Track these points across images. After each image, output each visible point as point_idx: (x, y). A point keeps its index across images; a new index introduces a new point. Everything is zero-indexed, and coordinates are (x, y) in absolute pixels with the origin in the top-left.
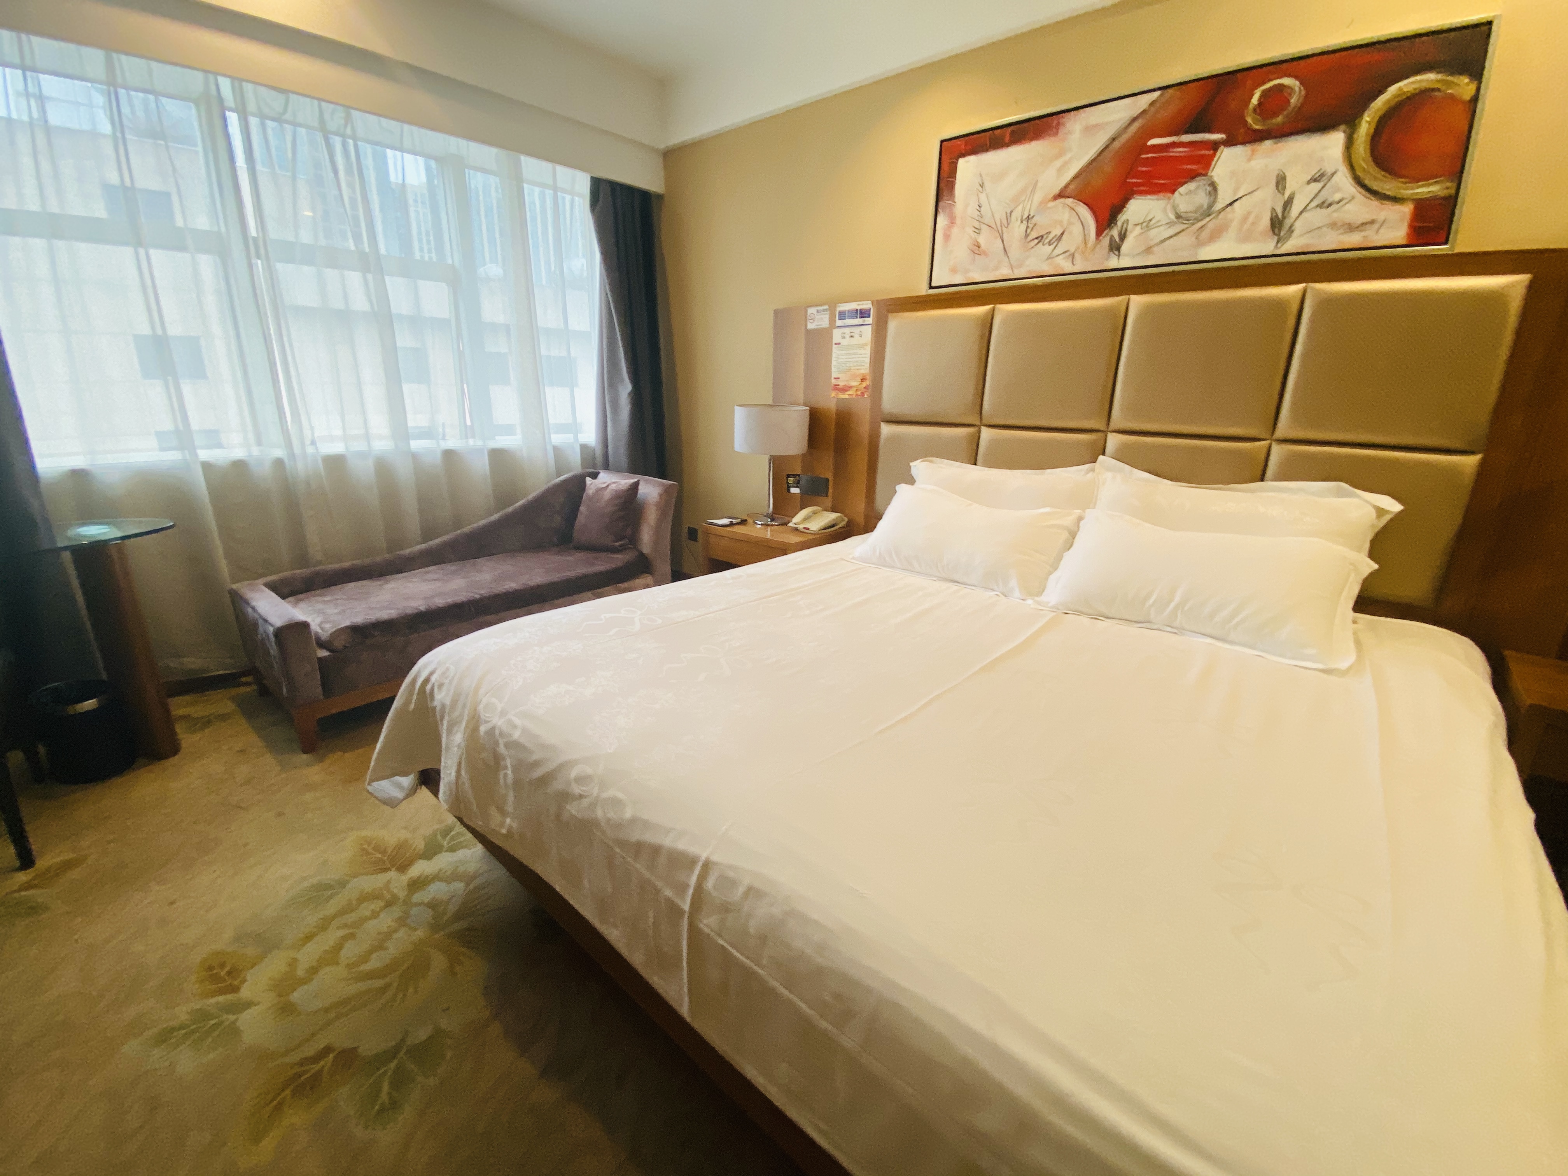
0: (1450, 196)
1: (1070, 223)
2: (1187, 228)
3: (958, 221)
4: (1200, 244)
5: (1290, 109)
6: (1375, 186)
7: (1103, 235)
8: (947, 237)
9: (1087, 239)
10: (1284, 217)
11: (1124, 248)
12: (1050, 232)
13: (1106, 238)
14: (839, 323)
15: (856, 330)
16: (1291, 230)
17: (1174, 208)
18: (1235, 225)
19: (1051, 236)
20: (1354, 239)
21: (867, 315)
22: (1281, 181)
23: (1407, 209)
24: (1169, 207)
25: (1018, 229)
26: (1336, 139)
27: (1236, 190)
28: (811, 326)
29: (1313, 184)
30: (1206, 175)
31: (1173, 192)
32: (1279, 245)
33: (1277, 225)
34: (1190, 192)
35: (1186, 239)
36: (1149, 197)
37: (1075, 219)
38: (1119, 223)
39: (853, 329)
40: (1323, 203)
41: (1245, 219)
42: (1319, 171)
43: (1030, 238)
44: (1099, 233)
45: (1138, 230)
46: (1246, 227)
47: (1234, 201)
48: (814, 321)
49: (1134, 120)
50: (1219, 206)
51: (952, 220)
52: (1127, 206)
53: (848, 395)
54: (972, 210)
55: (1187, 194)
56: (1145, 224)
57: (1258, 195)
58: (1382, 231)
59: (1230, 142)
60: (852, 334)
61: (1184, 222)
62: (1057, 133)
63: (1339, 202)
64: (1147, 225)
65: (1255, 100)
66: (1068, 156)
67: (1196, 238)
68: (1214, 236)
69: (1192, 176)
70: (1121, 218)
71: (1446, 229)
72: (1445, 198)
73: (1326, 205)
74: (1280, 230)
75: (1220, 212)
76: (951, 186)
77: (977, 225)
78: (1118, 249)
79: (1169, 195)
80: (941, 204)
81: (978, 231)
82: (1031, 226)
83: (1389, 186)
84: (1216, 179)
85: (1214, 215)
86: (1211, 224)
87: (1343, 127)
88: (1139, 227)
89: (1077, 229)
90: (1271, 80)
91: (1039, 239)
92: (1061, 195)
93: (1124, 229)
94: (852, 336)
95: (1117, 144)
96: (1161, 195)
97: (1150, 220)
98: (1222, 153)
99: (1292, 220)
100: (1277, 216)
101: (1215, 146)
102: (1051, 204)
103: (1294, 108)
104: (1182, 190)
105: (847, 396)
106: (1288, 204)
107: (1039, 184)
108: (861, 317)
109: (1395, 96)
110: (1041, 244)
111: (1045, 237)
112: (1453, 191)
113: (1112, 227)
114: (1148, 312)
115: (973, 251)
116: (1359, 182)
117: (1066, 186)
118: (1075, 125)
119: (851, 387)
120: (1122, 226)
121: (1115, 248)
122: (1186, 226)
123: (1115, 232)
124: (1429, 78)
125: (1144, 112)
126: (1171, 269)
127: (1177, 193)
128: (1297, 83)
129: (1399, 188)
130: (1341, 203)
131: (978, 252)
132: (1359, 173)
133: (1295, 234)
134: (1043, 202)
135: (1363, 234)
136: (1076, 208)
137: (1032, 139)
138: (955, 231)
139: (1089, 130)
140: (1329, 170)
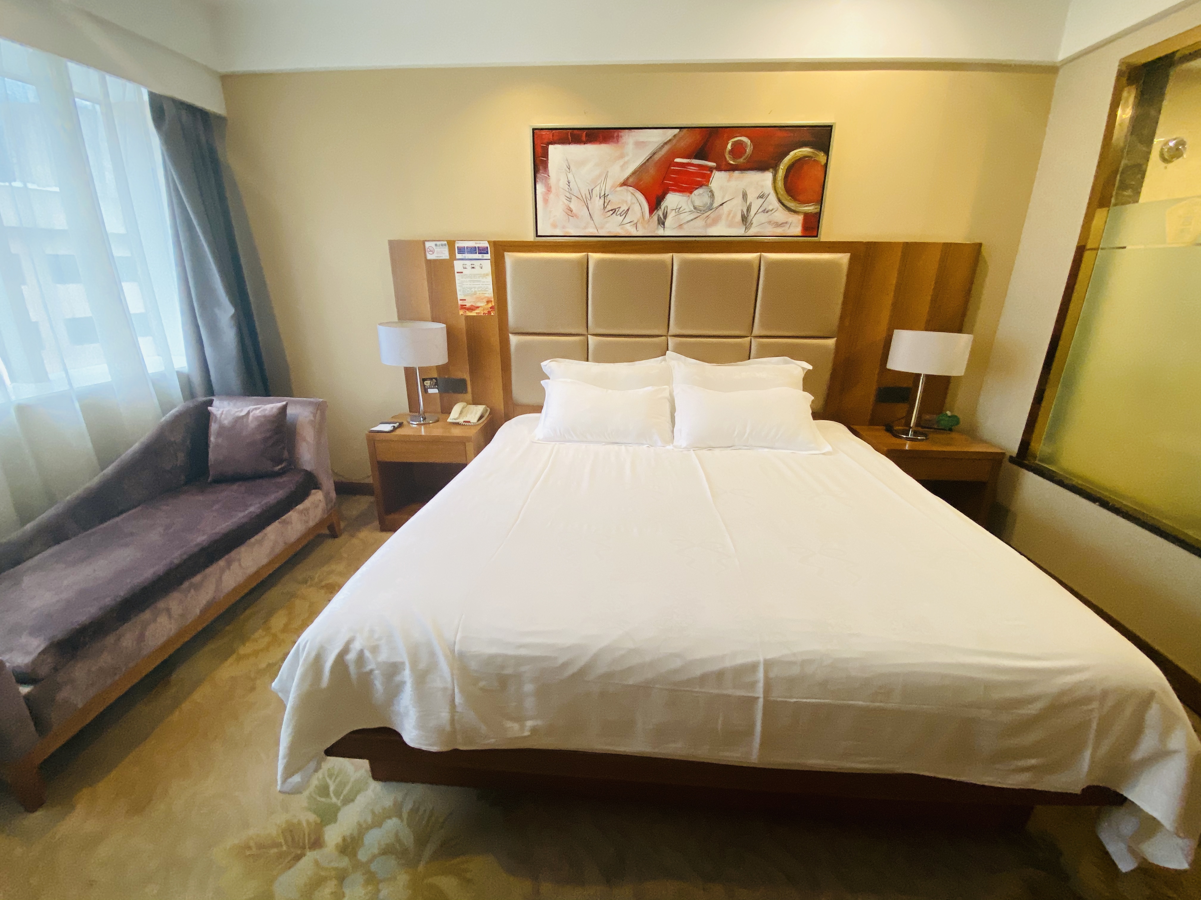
0: (817, 213)
1: (633, 203)
2: (700, 216)
3: (553, 190)
4: (708, 226)
5: (746, 155)
6: (786, 203)
7: (654, 214)
8: (546, 201)
9: (644, 214)
10: (748, 216)
11: (667, 223)
12: (620, 207)
13: (655, 216)
14: (458, 256)
15: (477, 263)
16: (751, 224)
17: (692, 202)
18: (724, 217)
19: (621, 210)
20: (779, 231)
21: (485, 252)
22: (745, 196)
23: (801, 218)
24: (689, 201)
25: (598, 203)
26: (768, 176)
27: (723, 198)
28: (430, 257)
29: (760, 199)
30: (707, 186)
31: (691, 193)
32: (746, 231)
33: (744, 219)
34: (699, 195)
35: (700, 223)
36: (678, 194)
37: (635, 201)
38: (663, 207)
39: (473, 262)
40: (765, 210)
41: (729, 214)
42: (762, 192)
43: (607, 210)
44: (651, 211)
45: (673, 213)
46: (730, 218)
47: (723, 203)
48: (433, 253)
49: (666, 143)
50: (715, 205)
51: (549, 189)
52: (666, 197)
53: (477, 313)
54: (563, 183)
55: (698, 195)
56: (677, 210)
57: (734, 202)
58: (791, 228)
59: (719, 169)
60: (473, 266)
61: (698, 212)
62: (618, 141)
63: (771, 211)
64: (678, 210)
65: (729, 147)
66: (626, 159)
67: (706, 222)
68: (715, 221)
69: (700, 185)
70: (664, 205)
71: (816, 229)
72: (816, 213)
73: (765, 211)
74: (746, 223)
75: (717, 208)
76: (545, 164)
77: (568, 195)
78: (663, 224)
79: (688, 194)
80: (538, 175)
81: (569, 199)
82: (607, 201)
83: (792, 205)
84: (713, 189)
85: (713, 210)
86: (713, 215)
87: (771, 170)
88: (674, 211)
89: (637, 208)
90: (736, 137)
91: (614, 211)
92: (624, 184)
93: (665, 212)
94: (473, 268)
95: (657, 157)
96: (685, 194)
97: (680, 208)
98: (714, 174)
99: (752, 217)
100: (744, 214)
101: (711, 169)
102: (619, 189)
103: (748, 155)
104: (696, 192)
105: (475, 314)
106: (749, 209)
107: (609, 174)
108: (479, 253)
109: (793, 158)
110: (614, 215)
111: (617, 210)
112: (818, 210)
113: (658, 210)
114: (685, 264)
115: (567, 213)
116: (780, 201)
117: (628, 179)
118: (629, 139)
119: (478, 307)
120: (664, 209)
121: (661, 223)
122: (700, 214)
123: (660, 213)
124: (806, 151)
125: (670, 140)
126: (694, 239)
127: (693, 194)
128: (749, 141)
129: (797, 207)
130: (773, 211)
131: (570, 214)
132: (779, 196)
133: (754, 225)
134: (613, 187)
135: (783, 228)
136: (635, 194)
137: (601, 143)
138: (552, 196)
139: (639, 144)
140: (767, 193)
